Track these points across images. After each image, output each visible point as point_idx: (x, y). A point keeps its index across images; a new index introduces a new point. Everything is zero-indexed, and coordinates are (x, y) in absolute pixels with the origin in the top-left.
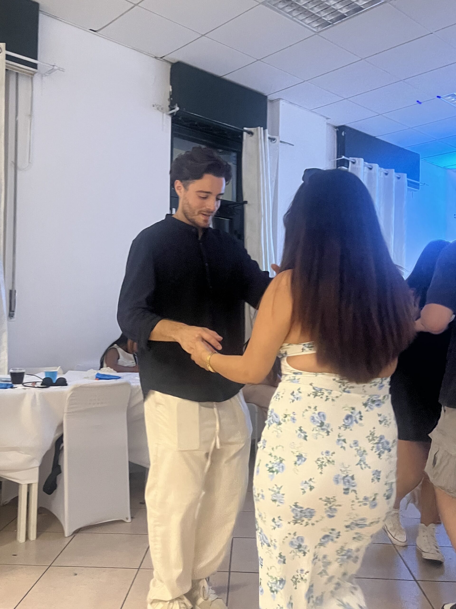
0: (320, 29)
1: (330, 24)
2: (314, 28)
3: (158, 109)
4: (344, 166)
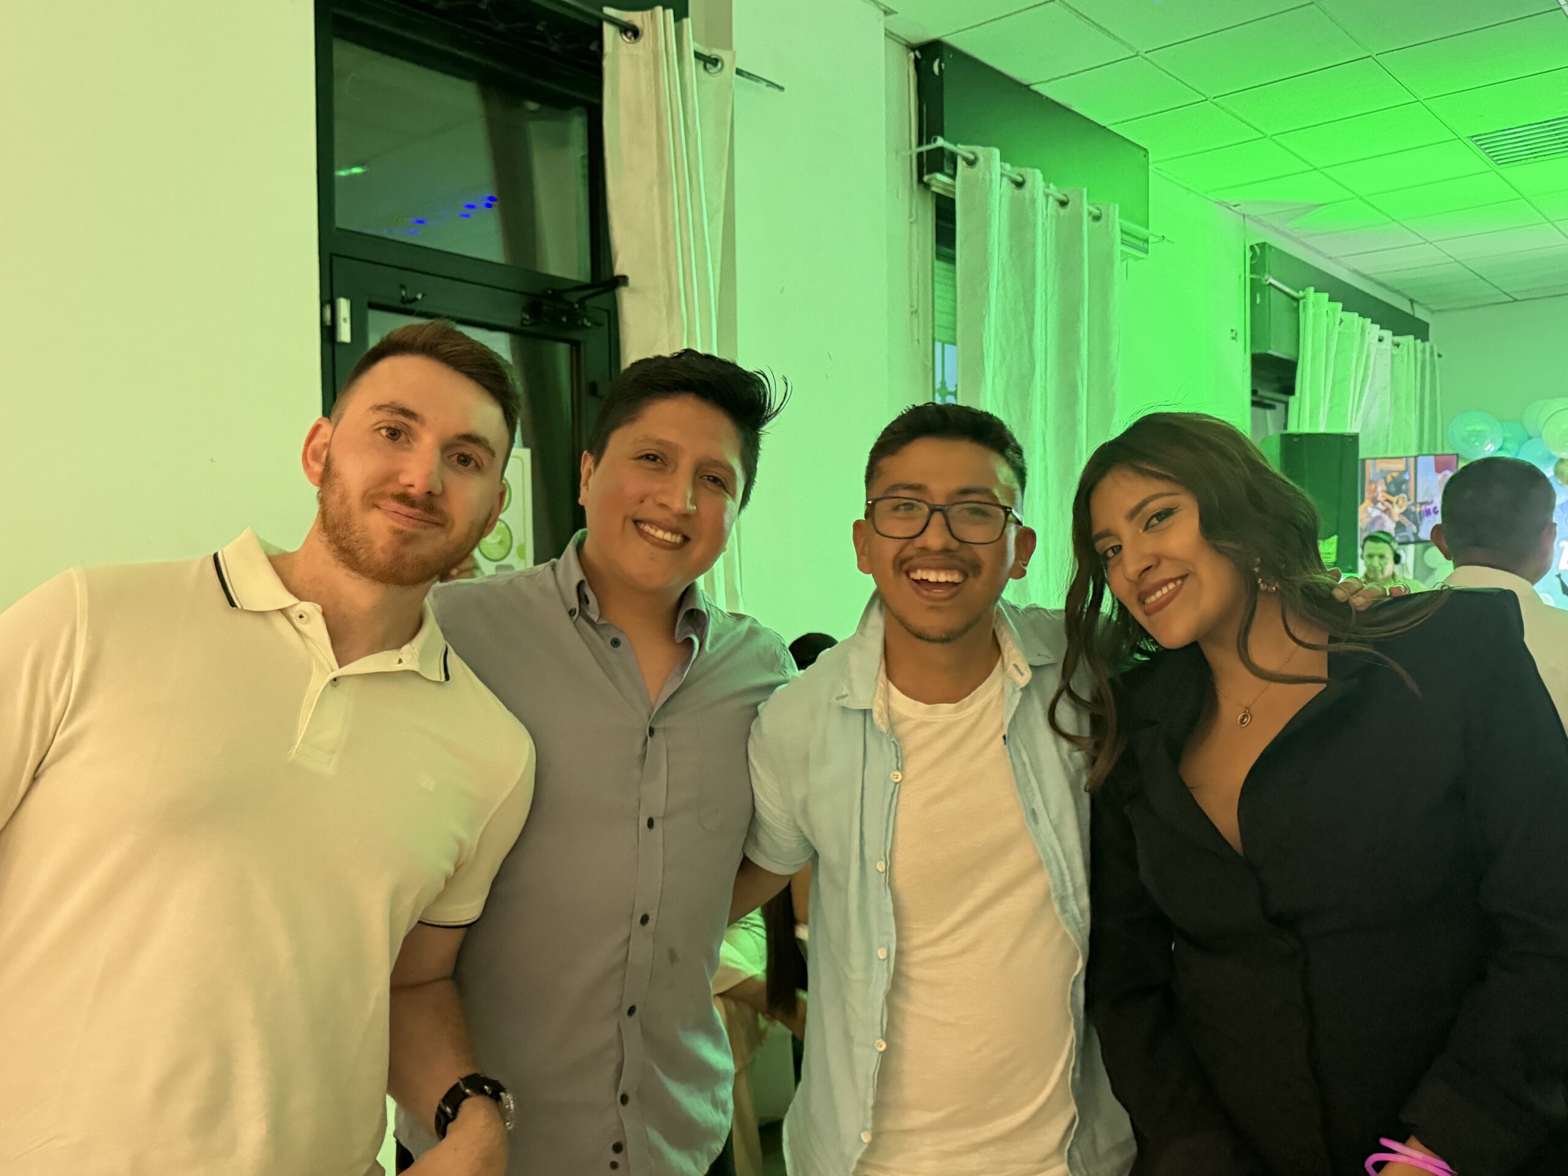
4: (941, 170)
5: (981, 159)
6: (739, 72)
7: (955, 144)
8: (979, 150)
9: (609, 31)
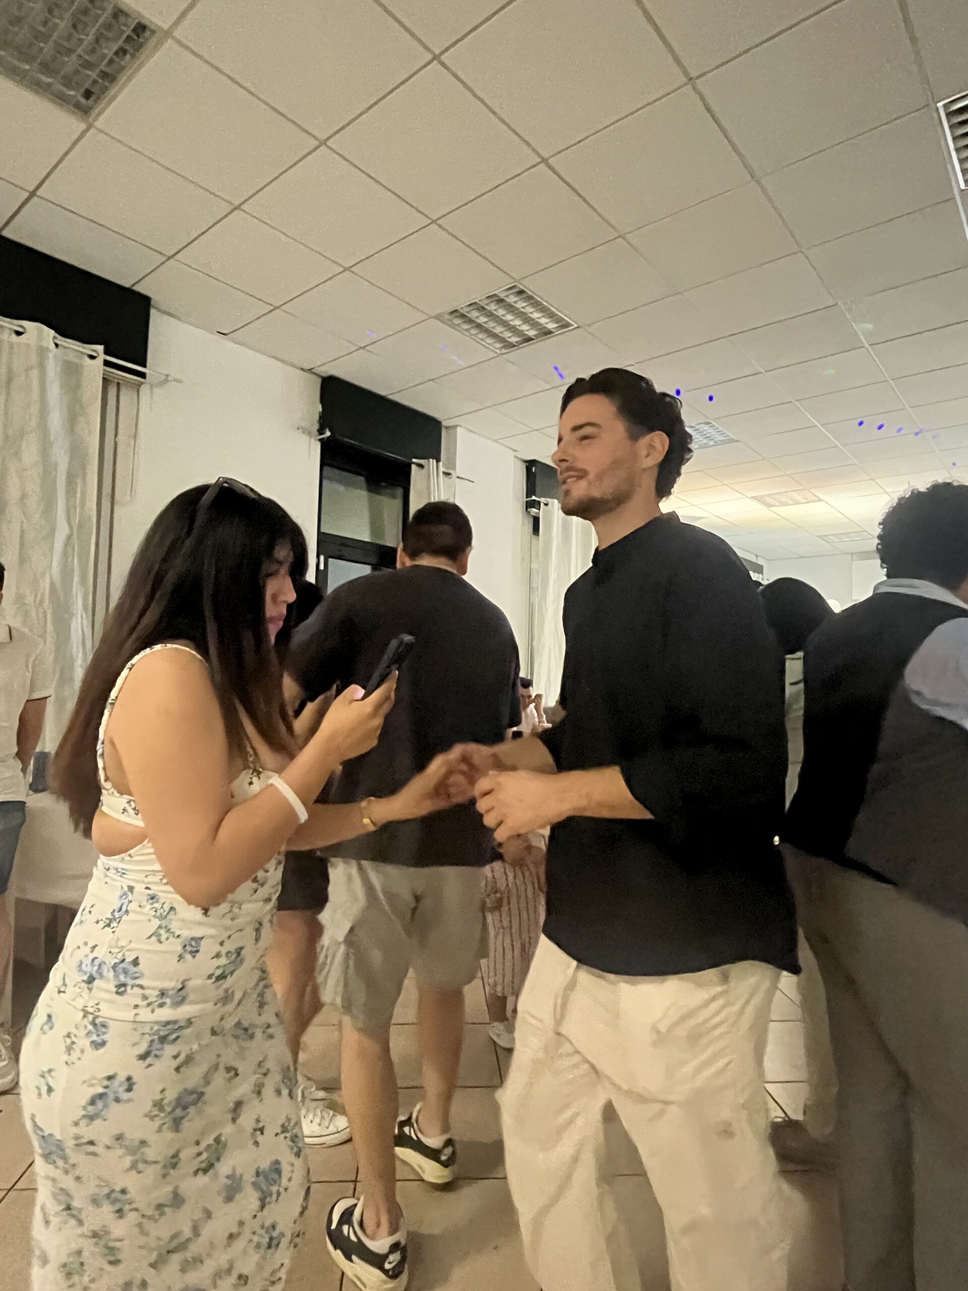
0: (504, 351)
1: (515, 346)
2: (497, 348)
3: (304, 432)
4: (534, 507)
5: (550, 505)
6: (458, 477)
7: (539, 497)
8: (549, 500)
9: (413, 466)
